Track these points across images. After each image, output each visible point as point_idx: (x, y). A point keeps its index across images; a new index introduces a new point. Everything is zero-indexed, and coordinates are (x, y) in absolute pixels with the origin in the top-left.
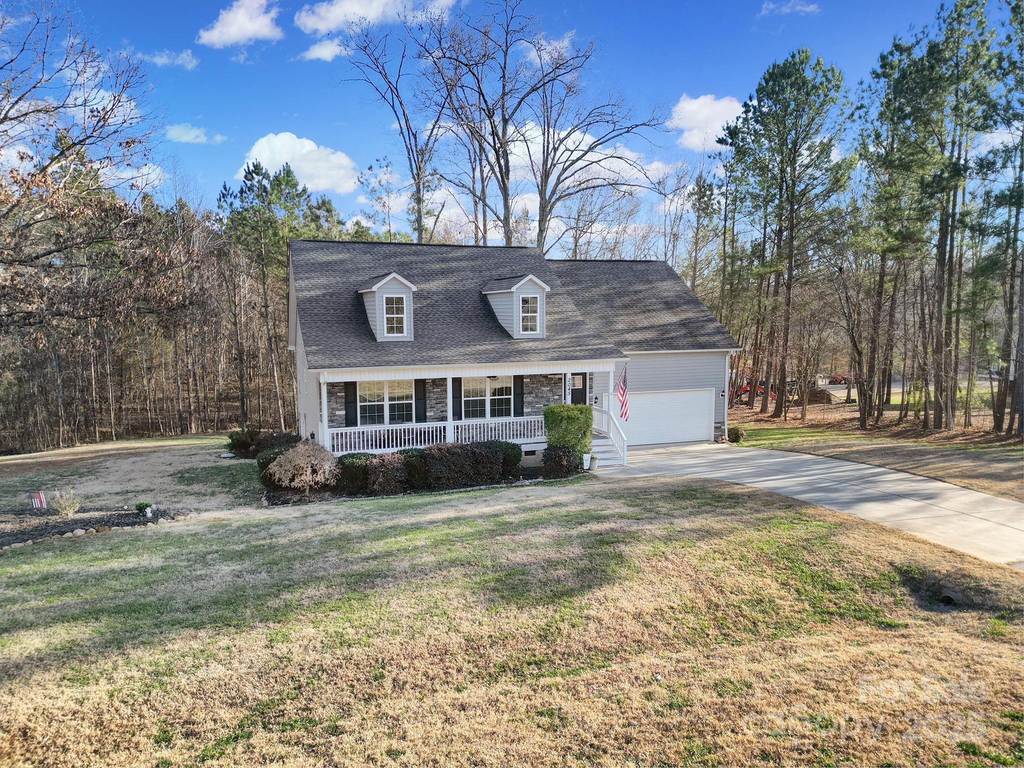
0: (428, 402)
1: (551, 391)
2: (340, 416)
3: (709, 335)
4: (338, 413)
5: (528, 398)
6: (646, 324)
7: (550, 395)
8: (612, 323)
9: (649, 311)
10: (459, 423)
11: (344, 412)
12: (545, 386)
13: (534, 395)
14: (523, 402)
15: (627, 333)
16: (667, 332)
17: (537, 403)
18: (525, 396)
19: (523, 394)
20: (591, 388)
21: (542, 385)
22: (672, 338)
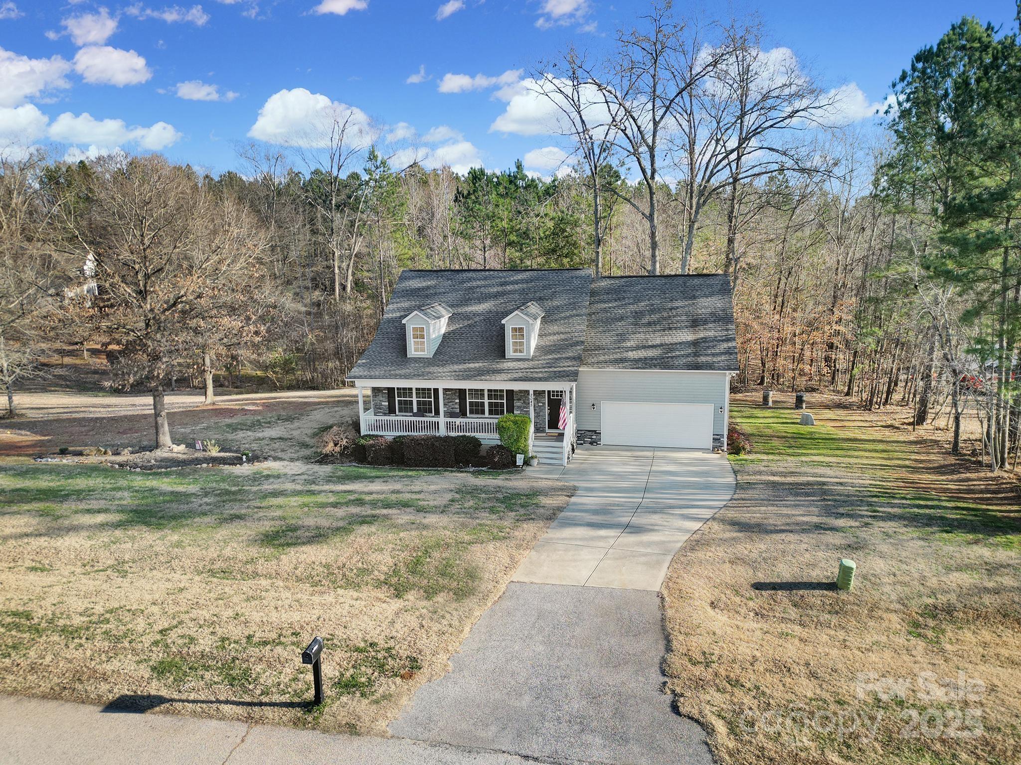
2: (385, 406)
3: (713, 355)
4: (383, 404)
5: (517, 404)
6: (658, 342)
8: (624, 340)
9: (670, 329)
11: (387, 404)
13: (522, 401)
14: (513, 406)
15: (632, 351)
16: (671, 350)
17: (524, 407)
18: (515, 402)
19: (513, 400)
22: (672, 357)
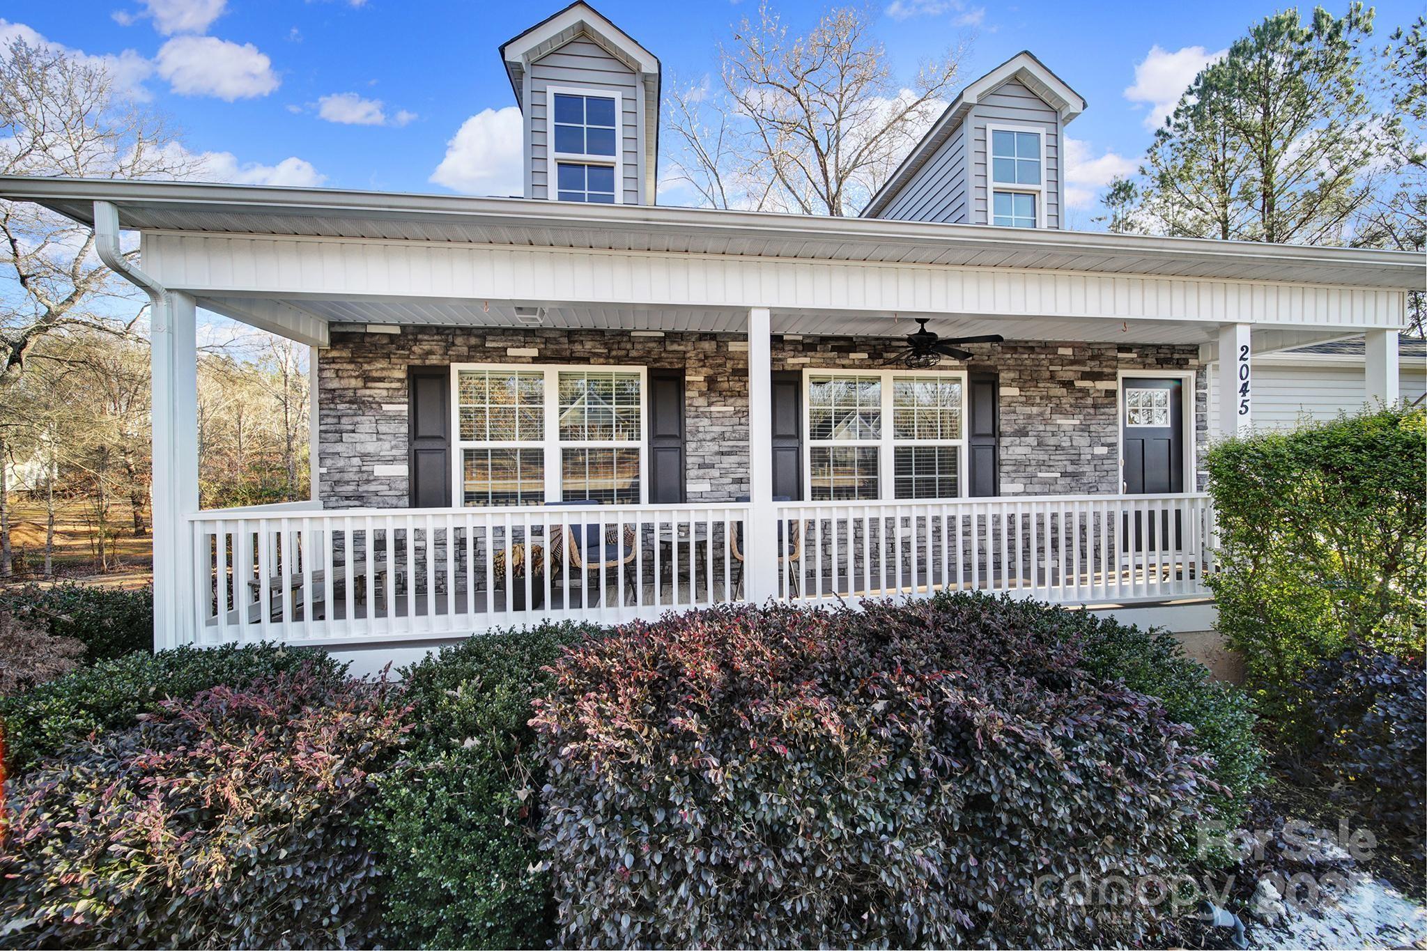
0: (690, 447)
1: (1085, 428)
2: (389, 481)
4: (380, 470)
5: (1012, 450)
7: (1082, 441)
10: (790, 510)
11: (402, 470)
12: (1065, 414)
13: (1032, 440)
14: (996, 464)
17: (1041, 464)
18: (1005, 441)
19: (996, 433)
20: (1201, 426)
21: (1058, 409)
